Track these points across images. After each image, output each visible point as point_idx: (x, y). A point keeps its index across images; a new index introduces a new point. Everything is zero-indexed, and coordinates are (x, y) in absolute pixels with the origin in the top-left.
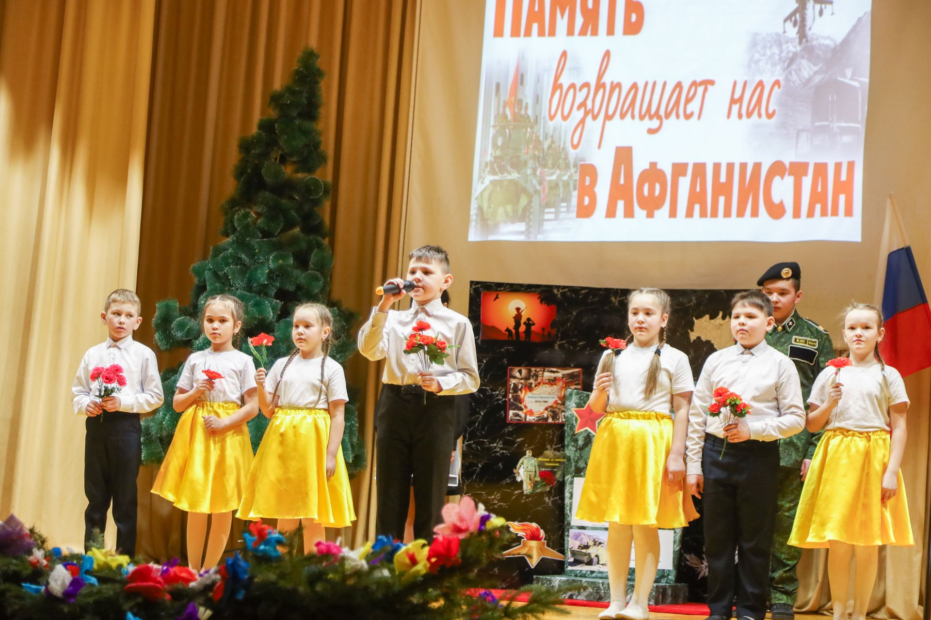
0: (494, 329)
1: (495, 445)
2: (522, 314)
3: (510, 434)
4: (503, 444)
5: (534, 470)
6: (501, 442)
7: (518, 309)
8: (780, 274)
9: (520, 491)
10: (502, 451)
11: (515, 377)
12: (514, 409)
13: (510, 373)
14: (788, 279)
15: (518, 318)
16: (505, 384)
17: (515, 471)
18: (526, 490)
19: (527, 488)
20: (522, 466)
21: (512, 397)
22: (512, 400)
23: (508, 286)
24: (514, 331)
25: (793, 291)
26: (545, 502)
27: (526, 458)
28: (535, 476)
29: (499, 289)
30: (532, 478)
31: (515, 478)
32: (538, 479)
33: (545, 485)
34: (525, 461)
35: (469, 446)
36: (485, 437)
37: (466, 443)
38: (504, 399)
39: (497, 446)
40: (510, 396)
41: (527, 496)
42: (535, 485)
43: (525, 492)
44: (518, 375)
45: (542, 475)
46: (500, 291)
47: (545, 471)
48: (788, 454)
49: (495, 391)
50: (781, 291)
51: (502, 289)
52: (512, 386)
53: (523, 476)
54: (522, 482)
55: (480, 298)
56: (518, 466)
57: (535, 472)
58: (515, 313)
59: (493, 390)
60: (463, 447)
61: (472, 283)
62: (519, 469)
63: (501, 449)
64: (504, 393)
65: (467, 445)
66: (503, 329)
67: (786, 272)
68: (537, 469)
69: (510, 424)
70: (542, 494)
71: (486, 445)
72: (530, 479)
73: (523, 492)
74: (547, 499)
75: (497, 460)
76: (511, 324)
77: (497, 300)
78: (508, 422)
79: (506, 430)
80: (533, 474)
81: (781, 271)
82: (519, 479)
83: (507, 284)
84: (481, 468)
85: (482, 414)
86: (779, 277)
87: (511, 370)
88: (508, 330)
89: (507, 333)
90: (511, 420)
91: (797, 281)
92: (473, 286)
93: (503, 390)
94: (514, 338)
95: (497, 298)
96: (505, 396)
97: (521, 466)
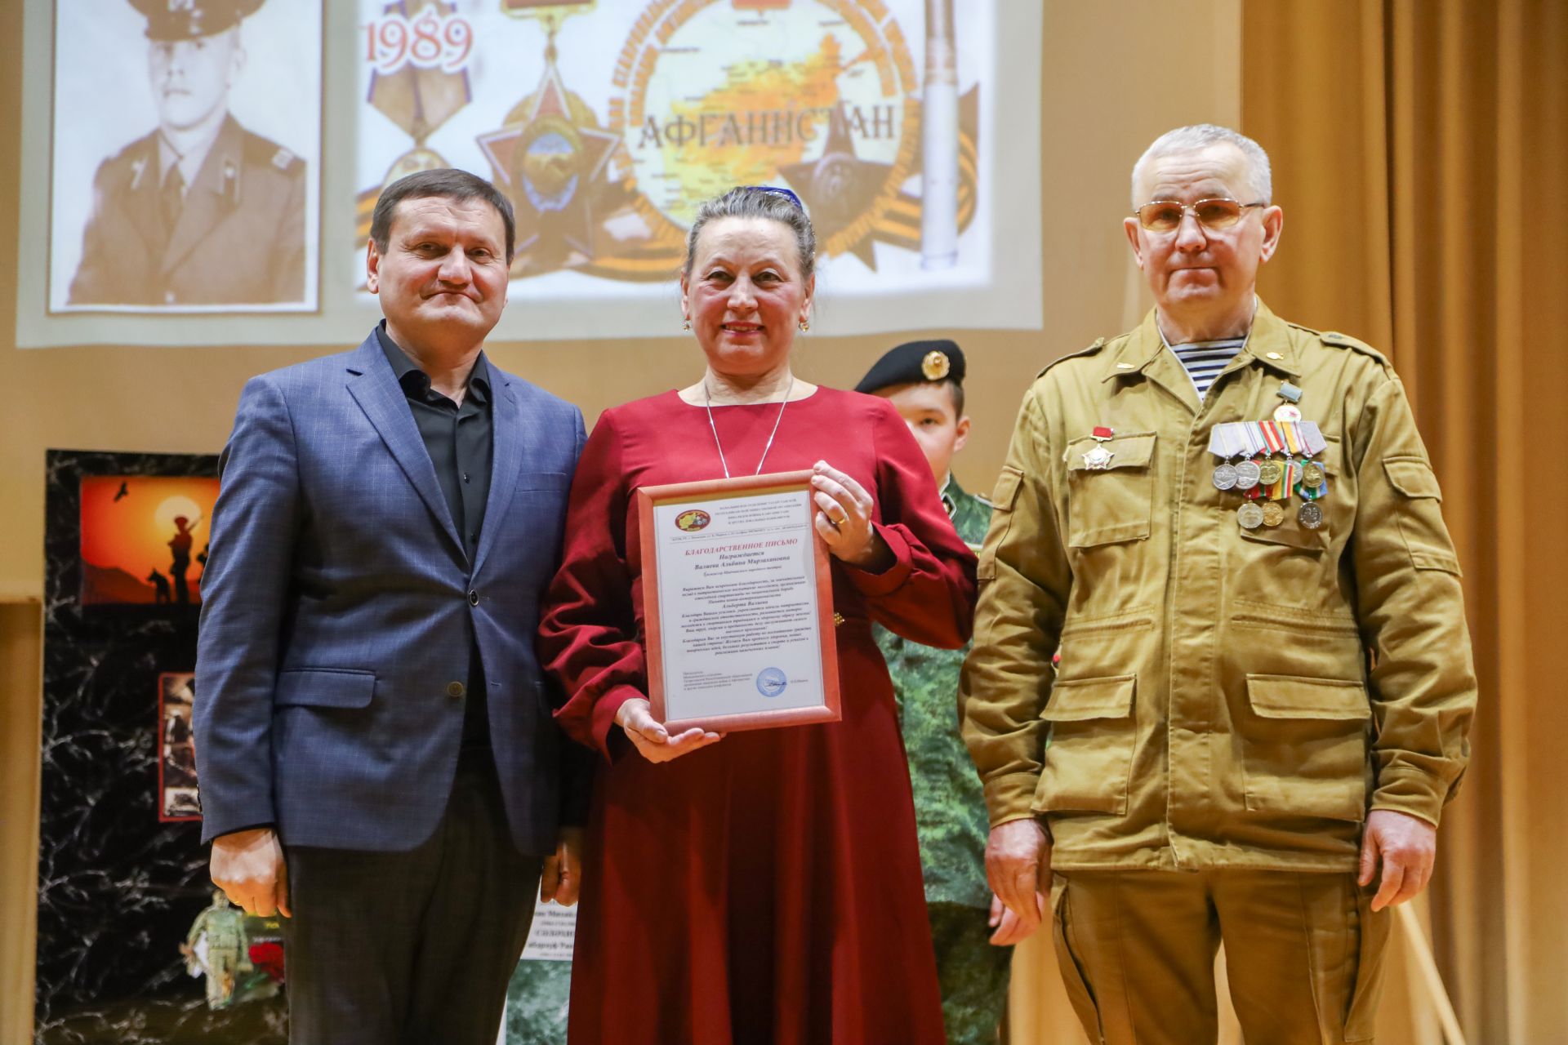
0: (119, 576)
1: (128, 883)
2: (194, 533)
3: (168, 851)
4: (151, 880)
5: (235, 943)
6: (145, 875)
7: (181, 522)
8: (920, 370)
9: (198, 1003)
10: (147, 900)
11: (178, 701)
12: (178, 786)
13: (166, 691)
14: (939, 382)
15: (181, 545)
16: (153, 720)
17: (184, 949)
18: (216, 998)
19: (218, 993)
20: (204, 935)
21: (174, 752)
22: (172, 762)
23: (153, 461)
24: (171, 579)
25: (950, 414)
26: (266, 1026)
27: (213, 913)
28: (239, 959)
29: (127, 470)
30: (230, 965)
31: (184, 967)
32: (247, 966)
33: (266, 982)
34: (212, 921)
35: (55, 892)
36: (98, 864)
37: (48, 884)
38: (150, 761)
39: (136, 887)
40: (167, 750)
41: (219, 1014)
42: (240, 981)
43: (212, 1005)
44: (185, 694)
45: (256, 953)
46: (131, 474)
47: (266, 944)
48: (958, 870)
49: (125, 739)
50: (923, 417)
51: (136, 468)
52: (172, 723)
53: (205, 963)
54: (203, 978)
55: (75, 493)
56: (191, 936)
57: (239, 948)
58: (172, 531)
59: (119, 738)
60: (39, 896)
61: (52, 455)
62: (195, 942)
63: (146, 892)
64: (149, 745)
65: (51, 891)
66: (142, 574)
67: (935, 363)
68: (244, 940)
69: (168, 825)
70: (257, 1005)
71: (104, 884)
72: (226, 969)
73: (206, 1004)
74: (270, 1018)
75: (135, 922)
76: (164, 561)
77: (124, 499)
78: (162, 820)
79: (158, 842)
80: (232, 954)
81: (921, 361)
82: (195, 971)
83: (149, 456)
84: (91, 949)
85: (92, 802)
86: (918, 378)
87: (169, 682)
88: (156, 577)
89: (154, 585)
90: (172, 814)
91: (958, 389)
92: (57, 465)
93: (148, 736)
94: (174, 597)
95: (123, 492)
96: (154, 751)
97: (198, 935)
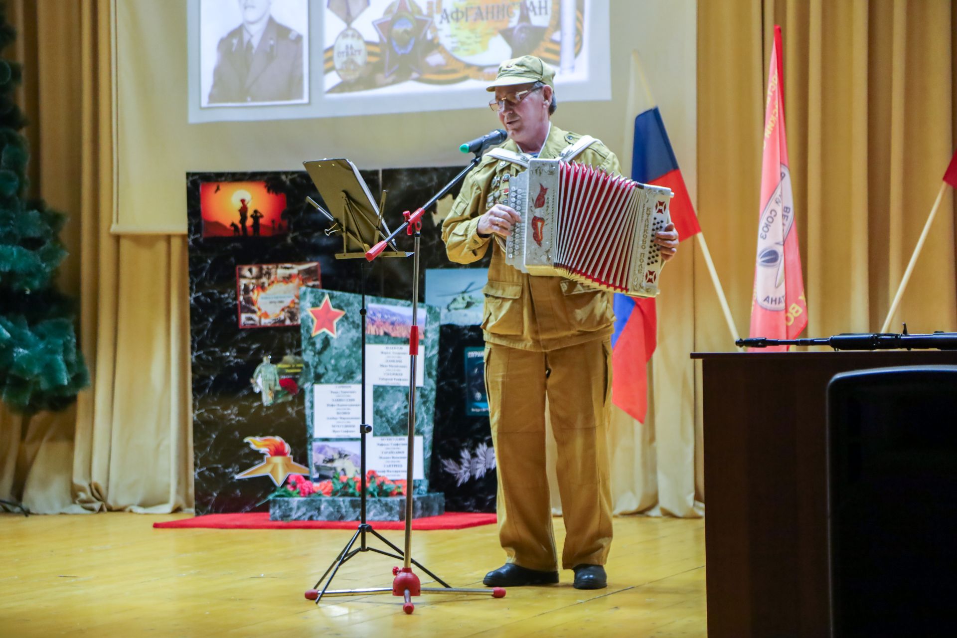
0: (218, 225)
1: (228, 354)
2: (249, 206)
3: (244, 340)
4: (238, 352)
5: (273, 378)
6: (234, 350)
7: (243, 201)
10: (236, 361)
11: (245, 277)
12: (247, 312)
13: (239, 273)
15: (243, 211)
16: (235, 285)
17: (252, 381)
18: (266, 401)
19: (267, 399)
20: (260, 375)
21: (244, 299)
22: (243, 303)
23: (230, 176)
24: (240, 226)
26: (288, 413)
27: (263, 366)
28: (275, 385)
29: (219, 179)
30: (272, 387)
31: (252, 389)
32: (279, 388)
33: (287, 394)
34: (263, 369)
35: (198, 357)
36: (215, 346)
37: (195, 354)
38: (234, 303)
39: (230, 354)
40: (241, 298)
41: (268, 408)
42: (276, 394)
43: (265, 404)
44: (247, 274)
45: (283, 383)
46: (221, 181)
47: (286, 379)
49: (223, 293)
51: (223, 179)
52: (242, 287)
53: (261, 387)
54: (260, 393)
55: (198, 190)
56: (255, 375)
57: (275, 380)
58: (240, 205)
59: (221, 293)
61: (188, 174)
62: (256, 378)
63: (235, 357)
64: (234, 296)
66: (227, 224)
68: (277, 377)
69: (243, 330)
70: (284, 404)
71: (218, 354)
72: (270, 389)
73: (262, 403)
74: (290, 410)
75: (231, 370)
76: (237, 218)
77: (219, 192)
78: (240, 327)
79: (239, 337)
80: (272, 383)
82: (257, 390)
83: (228, 174)
84: (214, 381)
85: (211, 320)
87: (240, 269)
88: (233, 225)
89: (233, 228)
90: (245, 325)
92: (190, 178)
93: (233, 292)
94: (241, 232)
95: (218, 189)
96: (236, 298)
97: (258, 375)
